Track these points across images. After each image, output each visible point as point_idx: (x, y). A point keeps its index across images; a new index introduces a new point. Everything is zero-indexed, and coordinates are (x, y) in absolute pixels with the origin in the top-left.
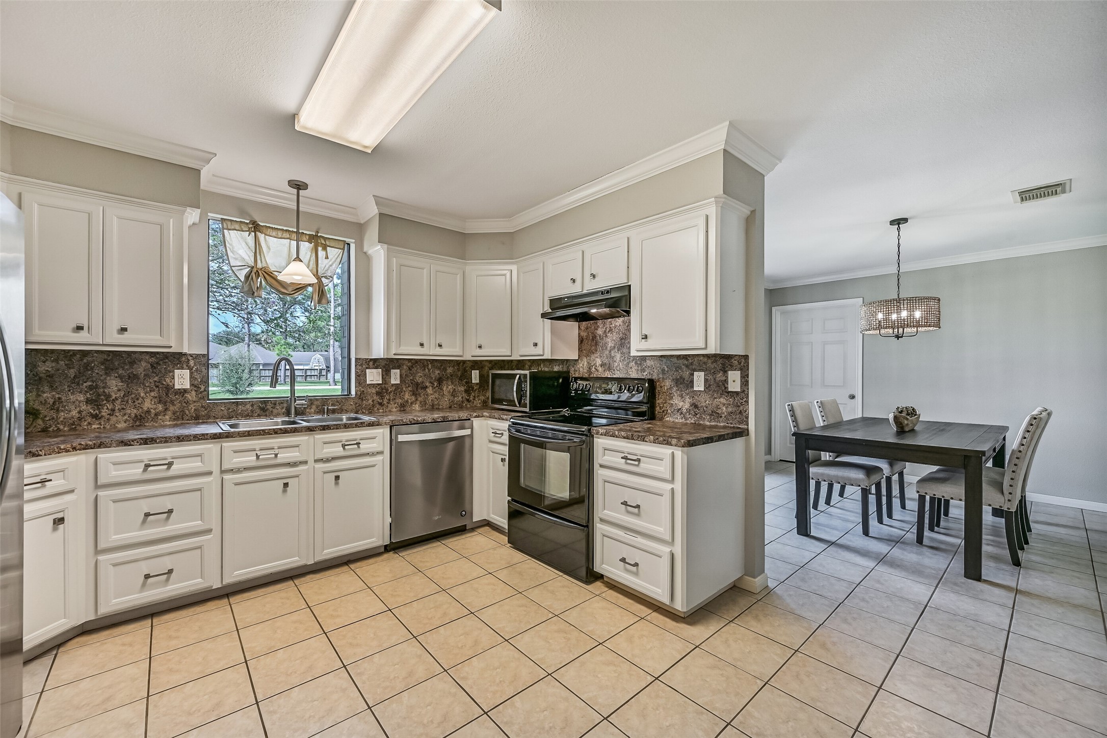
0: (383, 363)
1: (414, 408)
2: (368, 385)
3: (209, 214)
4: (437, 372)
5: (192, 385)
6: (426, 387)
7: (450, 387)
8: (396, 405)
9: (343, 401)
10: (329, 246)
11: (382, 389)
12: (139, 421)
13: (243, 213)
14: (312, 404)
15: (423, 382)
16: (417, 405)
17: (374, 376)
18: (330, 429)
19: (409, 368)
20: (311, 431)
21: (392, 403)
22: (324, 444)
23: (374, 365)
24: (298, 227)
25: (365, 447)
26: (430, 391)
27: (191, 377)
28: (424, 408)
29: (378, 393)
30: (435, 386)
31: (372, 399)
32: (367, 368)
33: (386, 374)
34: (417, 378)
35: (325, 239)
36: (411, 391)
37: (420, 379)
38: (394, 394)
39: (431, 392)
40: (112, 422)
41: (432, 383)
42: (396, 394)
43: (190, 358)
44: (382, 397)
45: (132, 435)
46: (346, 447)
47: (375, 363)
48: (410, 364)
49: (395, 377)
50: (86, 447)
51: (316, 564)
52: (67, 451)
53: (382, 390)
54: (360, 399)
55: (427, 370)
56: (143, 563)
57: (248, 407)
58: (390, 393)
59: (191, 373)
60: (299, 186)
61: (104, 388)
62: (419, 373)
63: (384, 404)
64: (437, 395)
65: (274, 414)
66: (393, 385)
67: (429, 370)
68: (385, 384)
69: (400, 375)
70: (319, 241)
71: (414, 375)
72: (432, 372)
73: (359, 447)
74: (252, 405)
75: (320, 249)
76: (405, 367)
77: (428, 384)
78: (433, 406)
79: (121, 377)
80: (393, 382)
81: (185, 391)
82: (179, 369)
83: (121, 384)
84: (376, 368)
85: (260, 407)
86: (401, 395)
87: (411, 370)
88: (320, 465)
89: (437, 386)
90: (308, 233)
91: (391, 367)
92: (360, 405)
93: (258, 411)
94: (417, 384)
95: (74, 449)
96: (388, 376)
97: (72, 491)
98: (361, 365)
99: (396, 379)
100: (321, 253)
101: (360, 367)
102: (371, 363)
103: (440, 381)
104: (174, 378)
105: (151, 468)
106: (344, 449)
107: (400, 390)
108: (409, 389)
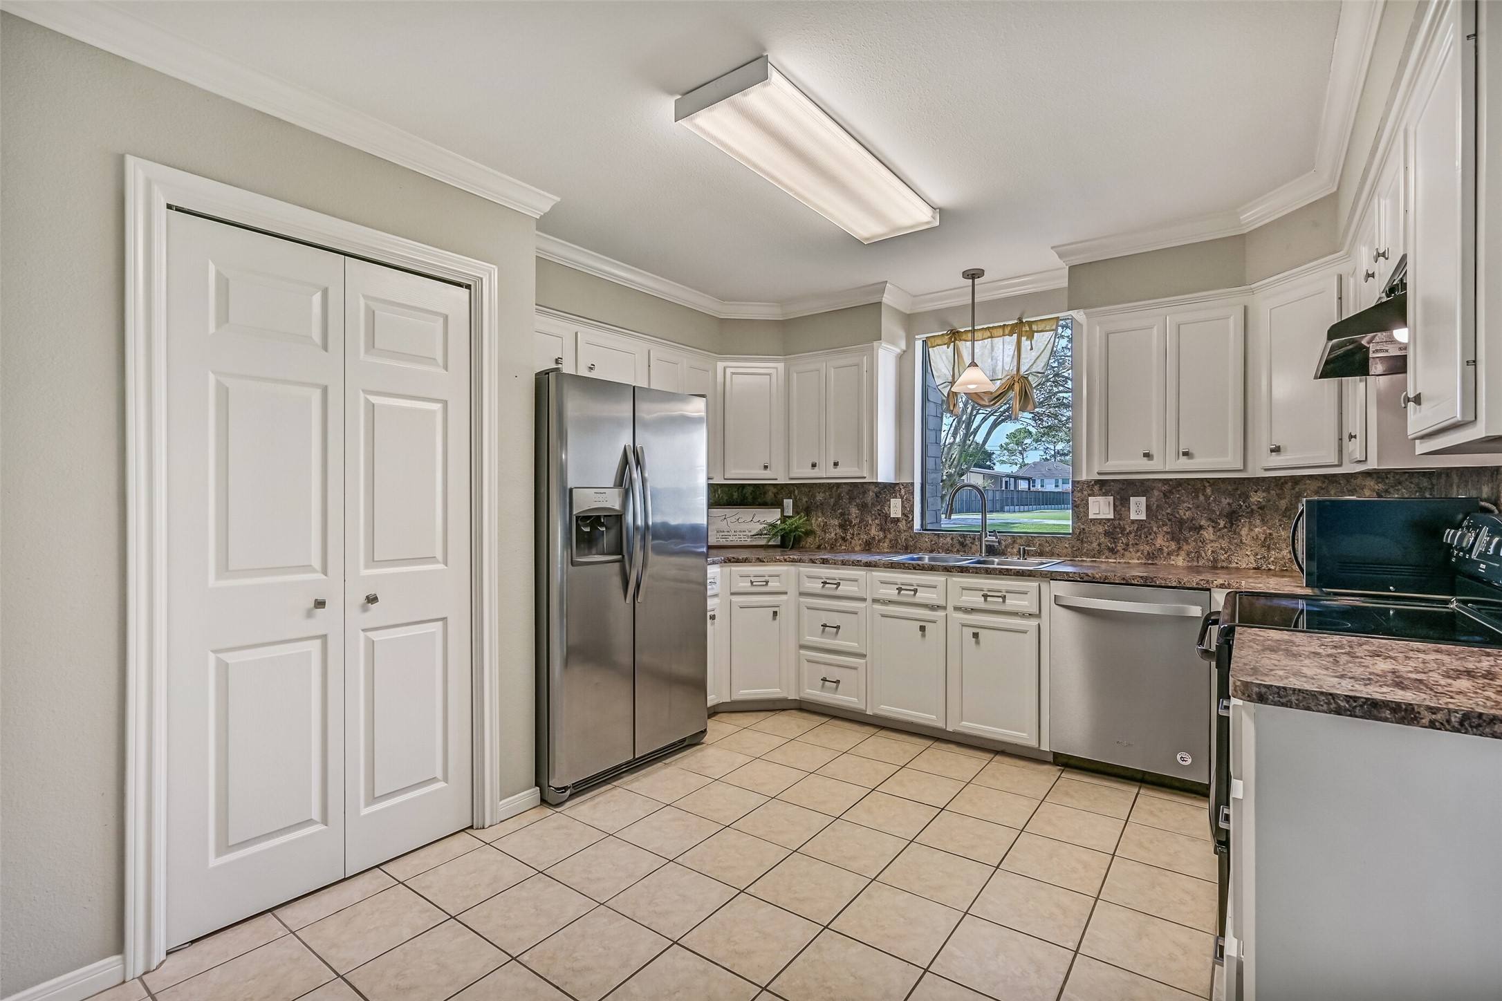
0: (1117, 487)
1: (1173, 562)
2: (1092, 520)
3: (916, 337)
4: (1225, 501)
5: (903, 514)
6: (1201, 527)
7: (1257, 530)
8: (1139, 554)
9: (1055, 541)
10: (1037, 332)
11: (1115, 528)
12: (868, 547)
13: (943, 324)
14: (1014, 542)
15: (1193, 519)
16: (1180, 558)
17: (1100, 508)
18: (969, 572)
19: (1165, 495)
20: (948, 571)
21: (1131, 550)
22: (963, 589)
23: (1101, 490)
24: (973, 325)
25: (1013, 603)
26: (1208, 534)
27: (903, 506)
28: (1195, 564)
29: (1106, 534)
30: (1222, 525)
31: (1098, 541)
32: (1089, 495)
33: (1121, 503)
34: (1180, 511)
35: (1030, 324)
36: (1168, 533)
37: (1187, 513)
38: (1135, 536)
39: (1212, 537)
40: (852, 545)
41: (1213, 521)
42: (1140, 537)
43: (902, 487)
44: (1115, 540)
45: (865, 558)
46: (989, 599)
47: (1102, 486)
48: (1166, 488)
49: (1138, 509)
50: (793, 561)
51: (953, 733)
52: (781, 561)
53: (1115, 530)
54: (1078, 540)
55: (1202, 498)
56: (823, 667)
57: (949, 539)
58: (1128, 533)
59: (903, 502)
60: (973, 275)
61: (848, 514)
62: (1184, 502)
63: (1118, 551)
64: (1224, 544)
65: (973, 551)
66: (1133, 522)
67: (1207, 498)
68: (1119, 519)
69: (1147, 506)
70: (1024, 329)
71: (1175, 506)
72: (1215, 500)
73: (1004, 601)
74: (952, 539)
75: (1024, 339)
76: (1156, 493)
77: (1203, 523)
78: (1215, 560)
79: (857, 505)
80: (1133, 516)
81: (898, 519)
82: (894, 498)
83: (857, 512)
84: (1105, 494)
85: (959, 541)
86: (1149, 539)
87: (1168, 498)
88: (960, 615)
89: (1225, 527)
90: (1010, 323)
91: (1130, 493)
92: (1079, 549)
93: (958, 546)
94: (1181, 522)
95: (785, 560)
96: (1125, 507)
97: (786, 593)
98: (1081, 491)
99: (1137, 512)
100: (1025, 343)
101: (1079, 494)
102: (1096, 488)
103: (1233, 517)
104: (890, 507)
105: (827, 585)
106: (985, 600)
107: (1146, 530)
108: (1165, 529)
